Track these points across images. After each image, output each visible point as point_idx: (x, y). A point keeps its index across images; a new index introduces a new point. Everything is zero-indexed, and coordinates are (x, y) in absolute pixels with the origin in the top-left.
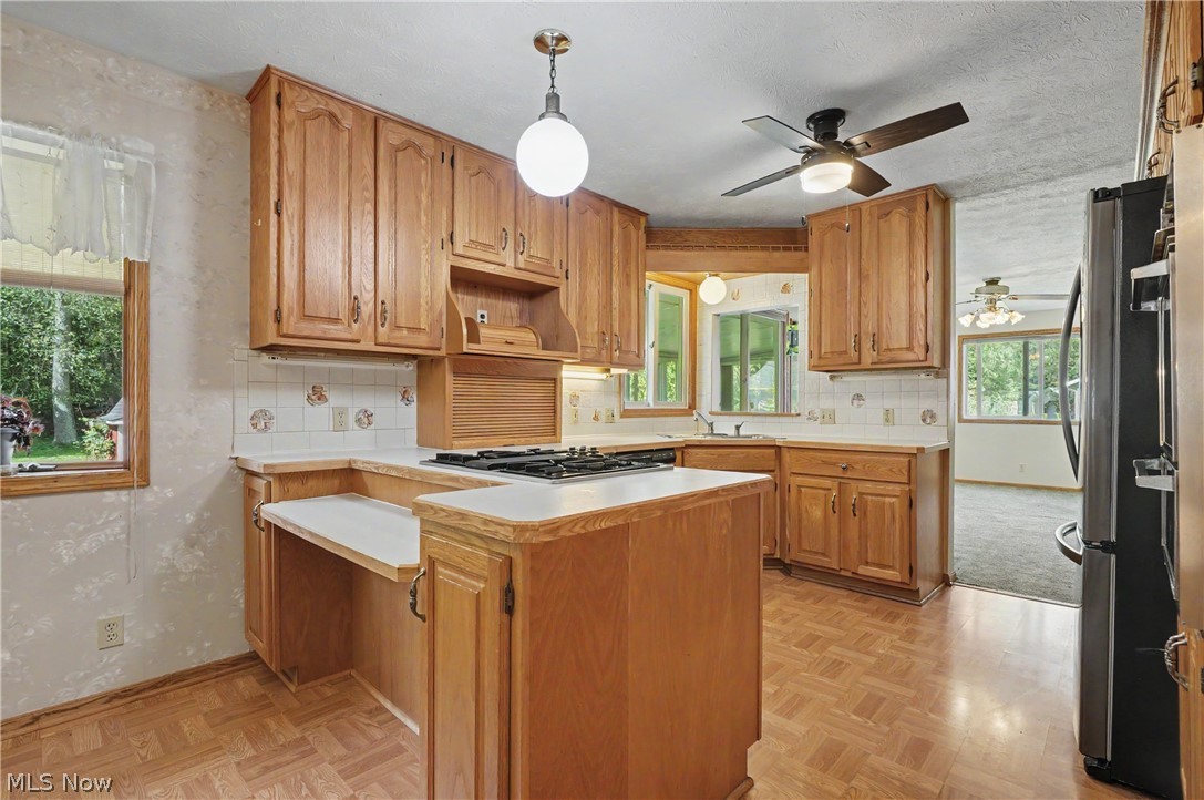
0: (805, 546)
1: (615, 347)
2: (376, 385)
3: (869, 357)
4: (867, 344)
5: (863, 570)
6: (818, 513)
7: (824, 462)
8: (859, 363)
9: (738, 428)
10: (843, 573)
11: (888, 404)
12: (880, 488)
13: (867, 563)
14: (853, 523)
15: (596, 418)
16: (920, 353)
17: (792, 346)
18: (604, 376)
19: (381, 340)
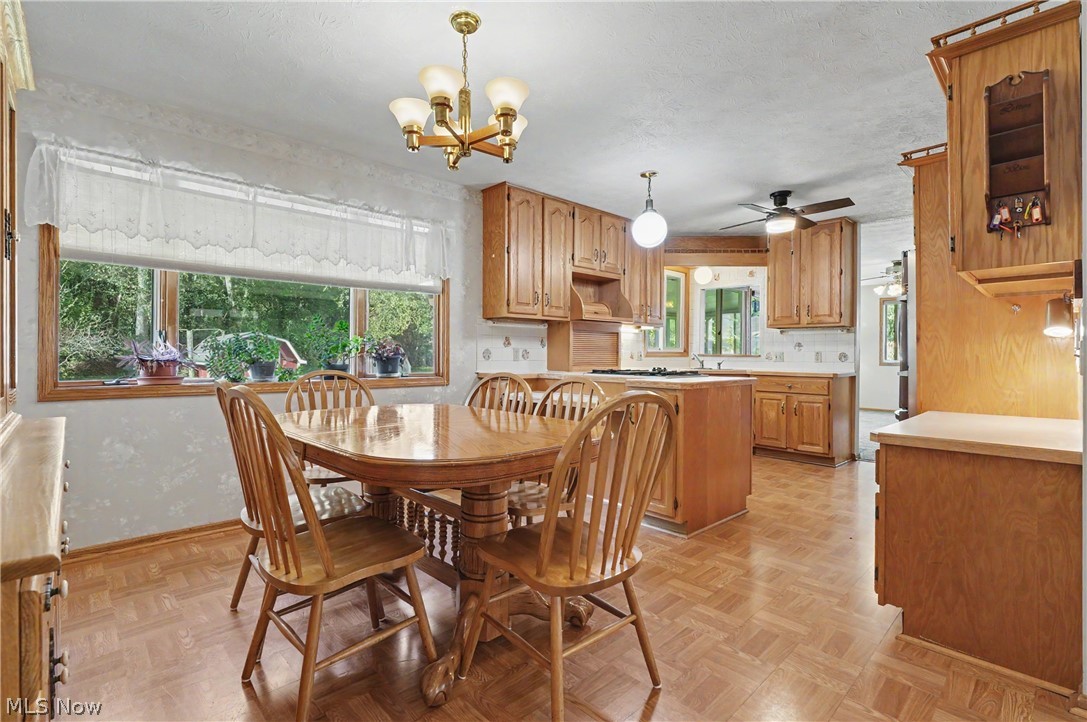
0: (765, 434)
1: (648, 313)
2: (531, 336)
3: (805, 320)
4: (804, 313)
5: (801, 448)
6: (772, 414)
7: (778, 384)
8: (799, 324)
9: (719, 364)
10: (789, 450)
11: (818, 348)
12: (811, 398)
13: (803, 443)
14: (795, 420)
15: (632, 357)
16: (836, 318)
17: (755, 311)
18: (637, 331)
19: (546, 313)
